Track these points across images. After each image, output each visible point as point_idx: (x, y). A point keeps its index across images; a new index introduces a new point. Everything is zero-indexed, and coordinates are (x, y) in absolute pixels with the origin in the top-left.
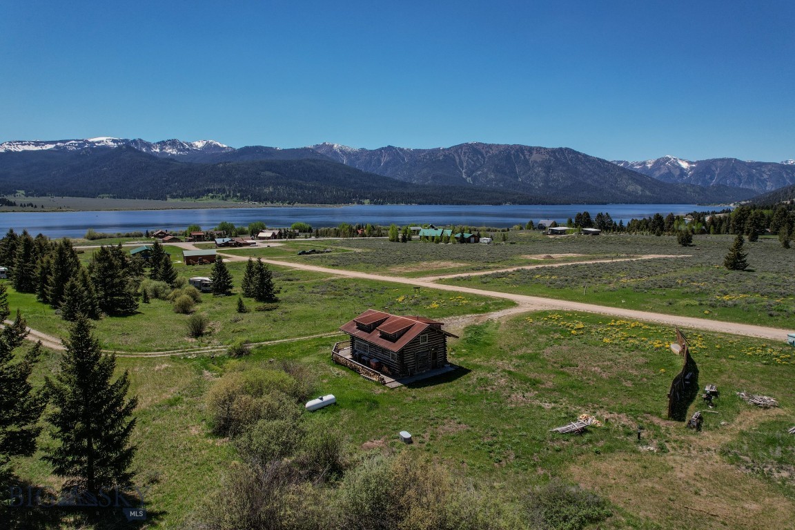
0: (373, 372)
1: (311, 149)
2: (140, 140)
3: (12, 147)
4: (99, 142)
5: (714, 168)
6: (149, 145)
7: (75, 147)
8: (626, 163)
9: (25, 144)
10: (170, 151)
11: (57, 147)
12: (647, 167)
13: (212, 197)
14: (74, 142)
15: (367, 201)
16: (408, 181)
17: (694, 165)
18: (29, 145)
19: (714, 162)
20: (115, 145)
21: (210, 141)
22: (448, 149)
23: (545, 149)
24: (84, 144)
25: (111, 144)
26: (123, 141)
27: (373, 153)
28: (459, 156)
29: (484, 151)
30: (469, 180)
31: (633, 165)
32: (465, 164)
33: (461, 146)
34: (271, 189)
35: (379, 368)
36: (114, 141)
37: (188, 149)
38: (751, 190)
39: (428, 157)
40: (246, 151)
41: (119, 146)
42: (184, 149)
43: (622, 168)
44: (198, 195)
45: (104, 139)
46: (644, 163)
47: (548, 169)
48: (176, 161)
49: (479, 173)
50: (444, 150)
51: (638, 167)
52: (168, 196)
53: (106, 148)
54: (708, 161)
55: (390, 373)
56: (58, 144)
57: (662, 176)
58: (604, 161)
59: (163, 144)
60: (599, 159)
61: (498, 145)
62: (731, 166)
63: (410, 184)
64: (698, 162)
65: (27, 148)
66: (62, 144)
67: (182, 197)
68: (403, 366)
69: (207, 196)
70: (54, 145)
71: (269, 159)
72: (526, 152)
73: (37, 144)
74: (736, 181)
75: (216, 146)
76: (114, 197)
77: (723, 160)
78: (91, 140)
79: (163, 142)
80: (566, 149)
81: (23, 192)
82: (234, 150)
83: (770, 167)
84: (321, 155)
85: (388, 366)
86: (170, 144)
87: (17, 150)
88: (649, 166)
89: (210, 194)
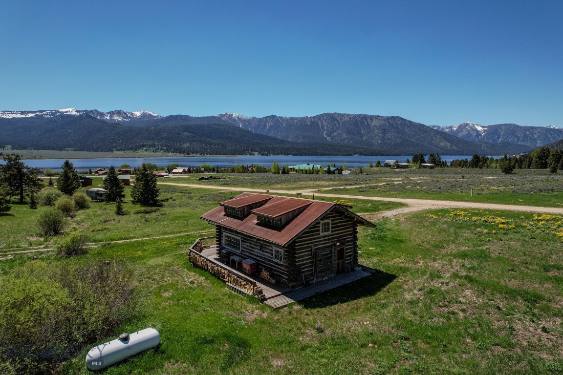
0: (245, 280)
1: (217, 117)
2: (96, 111)
3: (5, 115)
4: (66, 112)
5: (500, 131)
6: (102, 114)
7: (50, 115)
8: (439, 127)
9: (14, 113)
10: (117, 118)
11: (36, 115)
12: (453, 130)
13: (146, 150)
14: (49, 112)
15: (256, 153)
16: (286, 139)
17: (486, 129)
18: (17, 114)
19: (500, 126)
20: (78, 114)
21: (146, 111)
22: (314, 117)
23: (382, 117)
24: (56, 113)
25: (75, 113)
26: (83, 111)
27: (260, 120)
28: (321, 122)
29: (339, 119)
30: (329, 138)
31: (443, 129)
32: (325, 128)
33: (323, 115)
34: (188, 145)
35: (255, 273)
36: (77, 111)
37: (130, 117)
38: (527, 146)
39: (299, 123)
40: (171, 118)
41: (80, 114)
42: (127, 117)
43: (436, 131)
44: (136, 149)
45: (70, 109)
46: (451, 127)
47: (384, 131)
48: (121, 125)
49: (336, 134)
50: (311, 118)
51: (447, 130)
52: (114, 149)
53: (71, 116)
54: (495, 126)
55: (273, 281)
56: (38, 113)
57: (463, 136)
58: (423, 126)
59: (112, 113)
60: (420, 124)
61: (349, 114)
62: (512, 129)
63: (287, 141)
64: (488, 127)
65: (15, 116)
66: (40, 114)
67: (124, 150)
68: (294, 270)
69: (142, 149)
70: (35, 114)
71: (187, 123)
72: (369, 120)
73: (22, 113)
74: (516, 140)
75: (150, 115)
76: (76, 150)
77: (506, 125)
78: (61, 111)
79: (112, 112)
80: (397, 117)
81: (10, 146)
82: (163, 117)
83: (539, 130)
84: (224, 121)
85: (269, 270)
86: (117, 114)
87: (8, 117)
88: (455, 129)
89: (145, 148)
